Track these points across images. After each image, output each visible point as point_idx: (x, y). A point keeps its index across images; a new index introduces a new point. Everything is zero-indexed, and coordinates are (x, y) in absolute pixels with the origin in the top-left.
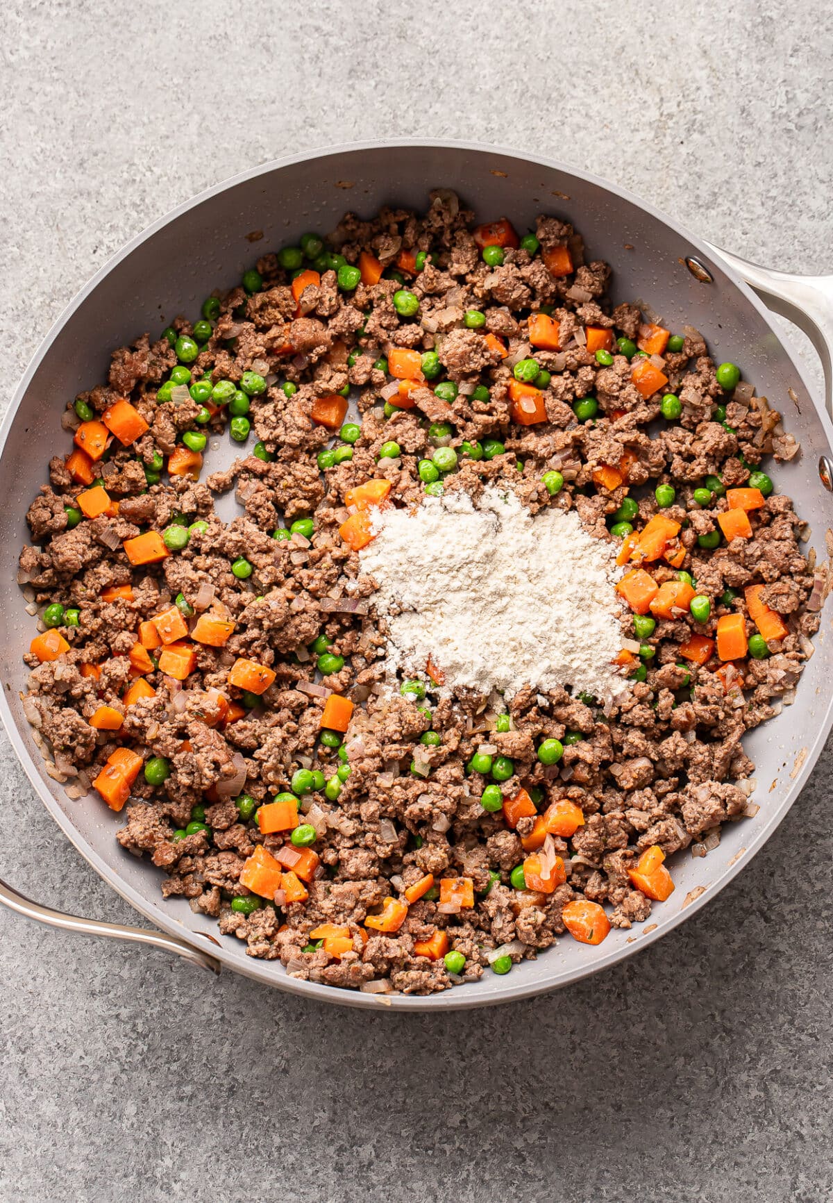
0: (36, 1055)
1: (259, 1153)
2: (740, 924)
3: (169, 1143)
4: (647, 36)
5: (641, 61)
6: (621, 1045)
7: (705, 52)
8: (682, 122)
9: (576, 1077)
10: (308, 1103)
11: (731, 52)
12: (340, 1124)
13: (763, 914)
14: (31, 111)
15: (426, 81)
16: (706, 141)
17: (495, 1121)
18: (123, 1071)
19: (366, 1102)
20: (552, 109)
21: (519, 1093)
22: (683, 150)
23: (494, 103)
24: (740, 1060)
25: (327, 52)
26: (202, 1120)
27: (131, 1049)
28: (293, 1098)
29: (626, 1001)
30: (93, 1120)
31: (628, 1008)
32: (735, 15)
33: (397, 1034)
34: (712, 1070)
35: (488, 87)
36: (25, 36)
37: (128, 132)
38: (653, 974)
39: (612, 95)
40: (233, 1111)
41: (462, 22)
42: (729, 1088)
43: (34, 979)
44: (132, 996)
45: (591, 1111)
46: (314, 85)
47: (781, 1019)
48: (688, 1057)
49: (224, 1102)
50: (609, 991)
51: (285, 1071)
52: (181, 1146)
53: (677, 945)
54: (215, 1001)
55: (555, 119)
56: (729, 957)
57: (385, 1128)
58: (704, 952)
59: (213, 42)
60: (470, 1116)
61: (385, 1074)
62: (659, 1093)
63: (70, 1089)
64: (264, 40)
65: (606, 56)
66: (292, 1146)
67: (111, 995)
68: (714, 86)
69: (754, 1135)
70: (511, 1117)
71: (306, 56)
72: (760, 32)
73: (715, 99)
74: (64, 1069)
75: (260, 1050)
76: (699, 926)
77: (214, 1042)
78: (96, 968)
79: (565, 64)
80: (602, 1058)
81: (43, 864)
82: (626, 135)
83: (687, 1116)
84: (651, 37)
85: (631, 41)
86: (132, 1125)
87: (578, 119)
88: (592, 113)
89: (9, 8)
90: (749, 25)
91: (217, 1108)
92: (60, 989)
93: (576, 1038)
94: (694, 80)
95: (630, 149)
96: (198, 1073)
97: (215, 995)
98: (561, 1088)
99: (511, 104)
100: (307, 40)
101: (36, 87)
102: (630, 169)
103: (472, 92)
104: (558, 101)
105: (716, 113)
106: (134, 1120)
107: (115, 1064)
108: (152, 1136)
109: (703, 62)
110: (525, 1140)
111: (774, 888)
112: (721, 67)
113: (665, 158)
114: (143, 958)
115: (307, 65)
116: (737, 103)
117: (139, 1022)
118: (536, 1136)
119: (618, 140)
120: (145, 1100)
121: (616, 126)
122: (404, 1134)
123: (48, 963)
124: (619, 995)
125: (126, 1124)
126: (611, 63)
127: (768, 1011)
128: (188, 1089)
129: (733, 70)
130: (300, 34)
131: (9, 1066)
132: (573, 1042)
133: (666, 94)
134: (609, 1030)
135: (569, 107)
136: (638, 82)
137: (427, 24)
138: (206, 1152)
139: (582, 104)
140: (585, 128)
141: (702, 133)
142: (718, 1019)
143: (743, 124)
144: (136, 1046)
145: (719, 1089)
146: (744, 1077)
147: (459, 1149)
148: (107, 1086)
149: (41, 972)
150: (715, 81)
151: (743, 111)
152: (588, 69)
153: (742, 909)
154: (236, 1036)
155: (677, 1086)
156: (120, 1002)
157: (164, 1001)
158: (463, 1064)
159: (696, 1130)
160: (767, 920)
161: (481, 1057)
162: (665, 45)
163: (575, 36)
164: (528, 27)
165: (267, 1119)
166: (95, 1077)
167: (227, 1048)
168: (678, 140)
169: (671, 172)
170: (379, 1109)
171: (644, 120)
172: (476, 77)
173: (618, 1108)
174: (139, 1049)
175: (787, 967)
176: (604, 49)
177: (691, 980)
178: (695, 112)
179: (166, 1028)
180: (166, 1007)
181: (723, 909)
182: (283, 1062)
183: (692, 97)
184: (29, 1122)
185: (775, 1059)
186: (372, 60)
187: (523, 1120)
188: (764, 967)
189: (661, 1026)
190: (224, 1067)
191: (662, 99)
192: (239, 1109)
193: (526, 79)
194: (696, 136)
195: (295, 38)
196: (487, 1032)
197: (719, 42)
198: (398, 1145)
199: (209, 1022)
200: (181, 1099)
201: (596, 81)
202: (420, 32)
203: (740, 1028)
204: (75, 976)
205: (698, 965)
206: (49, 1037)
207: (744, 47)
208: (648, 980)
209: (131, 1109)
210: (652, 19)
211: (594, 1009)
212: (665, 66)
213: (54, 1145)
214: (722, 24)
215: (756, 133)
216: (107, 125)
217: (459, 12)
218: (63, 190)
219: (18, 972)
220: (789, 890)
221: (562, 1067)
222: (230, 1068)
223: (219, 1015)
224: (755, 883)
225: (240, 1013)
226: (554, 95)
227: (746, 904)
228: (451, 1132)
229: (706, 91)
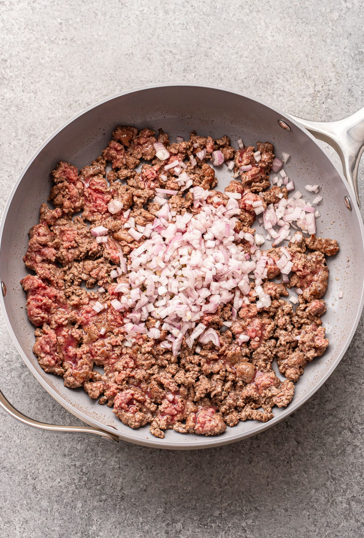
0: (40, 481)
1: (133, 525)
2: (340, 433)
3: (95, 520)
4: (309, 58)
5: (307, 69)
6: (288, 483)
7: (334, 65)
8: (323, 94)
9: (269, 496)
10: (155, 504)
11: (345, 65)
12: (168, 513)
13: (350, 429)
14: (49, 83)
15: (216, 75)
16: (334, 103)
17: (234, 514)
18: (76, 488)
19: (179, 505)
20: (269, 87)
21: (244, 502)
22: (324, 106)
23: (244, 84)
24: (339, 491)
25: (175, 61)
26: (110, 510)
27: (80, 479)
28: (148, 502)
29: (291, 464)
30: (63, 509)
31: (291, 468)
32: (347, 50)
33: (193, 476)
34: (326, 495)
35: (242, 78)
36: (48, 52)
37: (90, 93)
38: (303, 454)
39: (294, 82)
40: (123, 507)
41: (232, 50)
42: (334, 503)
43: (40, 448)
44: (81, 457)
45: (275, 511)
46: (169, 75)
47: (357, 474)
48: (317, 489)
49: (119, 503)
50: (284, 460)
51: (145, 490)
52: (100, 521)
53: (313, 442)
54: (116, 460)
55: (270, 92)
56: (335, 447)
57: (187, 516)
58: (324, 445)
59: (127, 56)
60: (223, 512)
61: (187, 493)
62: (304, 504)
63: (54, 495)
64: (148, 56)
65: (292, 66)
66: (147, 522)
67: (72, 456)
68: (337, 80)
69: (344, 523)
70: (241, 513)
71: (166, 63)
72: (358, 57)
73: (338, 85)
74: (51, 487)
75: (135, 481)
76: (322, 433)
77: (115, 477)
78: (66, 444)
79: (275, 69)
80: (280, 489)
81: (45, 400)
82: (300, 99)
83: (315, 514)
84: (311, 58)
85: (303, 60)
86: (80, 512)
87: (279, 92)
88: (285, 90)
89: (42, 40)
90: (353, 55)
91: (116, 505)
92: (51, 453)
93: (269, 480)
94: (329, 77)
95: (301, 105)
96: (108, 490)
97: (116, 457)
98: (262, 501)
99: (252, 85)
100: (167, 56)
101: (52, 73)
102: (301, 113)
103: (235, 79)
104: (271, 84)
105: (338, 91)
106: (81, 509)
107: (73, 486)
108: (88, 517)
109: (333, 70)
110: (246, 523)
111: (355, 419)
112: (341, 72)
113: (316, 109)
114: (86, 441)
115: (166, 67)
116: (347, 87)
117: (84, 468)
118: (251, 521)
119: (296, 101)
120: (86, 501)
121: (296, 95)
122: (195, 519)
123: (46, 442)
124: (288, 462)
125: (77, 511)
126: (294, 69)
127: (351, 471)
128: (104, 497)
129: (346, 73)
130: (163, 54)
131: (29, 485)
132: (268, 482)
133: (317, 82)
134: (283, 477)
135: (276, 87)
136: (305, 77)
137: (217, 51)
138: (111, 524)
139: (282, 86)
140: (283, 96)
141: (332, 99)
142: (330, 474)
143: (349, 96)
144: (82, 478)
145: (329, 503)
146: (340, 498)
147: (218, 526)
148: (70, 495)
149: (43, 445)
150: (338, 77)
151: (349, 90)
152: (284, 71)
153: (341, 427)
154: (124, 475)
155: (312, 502)
156: (76, 459)
157: (95, 459)
158: (221, 490)
159: (319, 520)
160: (352, 432)
161: (228, 487)
162: (317, 62)
163: (279, 57)
164: (259, 53)
165: (137, 511)
166: (65, 491)
167: (121, 480)
168: (322, 102)
169: (319, 115)
170: (184, 508)
171: (307, 93)
172: (237, 74)
173: (286, 510)
174: (84, 479)
175: (360, 452)
176: (291, 63)
177: (319, 457)
178: (329, 90)
179: (95, 471)
180: (96, 462)
181: (333, 427)
182: (145, 487)
183: (328, 84)
184: (36, 509)
185: (354, 491)
186: (193, 65)
187: (246, 514)
188: (350, 452)
189: (306, 476)
190: (119, 488)
191: (315, 85)
192: (126, 506)
193: (258, 75)
194: (329, 100)
195: (161, 55)
196: (231, 476)
197: (340, 61)
198: (192, 523)
199: (113, 469)
200: (101, 501)
201: (288, 76)
202: (214, 54)
203: (339, 478)
204: (57, 448)
205: (322, 451)
206: (45, 473)
207: (351, 63)
208: (300, 456)
209: (79, 505)
210: (312, 51)
211: (277, 468)
212: (317, 71)
213: (47, 519)
214: (341, 54)
215: (355, 100)
216: (81, 90)
217: (231, 46)
218: (62, 116)
219: (33, 445)
220: (361, 420)
221: (263, 493)
222: (122, 489)
223: (118, 466)
224: (347, 416)
225: (127, 465)
226: (270, 81)
227: (343, 425)
228: (215, 518)
229: (334, 81)
